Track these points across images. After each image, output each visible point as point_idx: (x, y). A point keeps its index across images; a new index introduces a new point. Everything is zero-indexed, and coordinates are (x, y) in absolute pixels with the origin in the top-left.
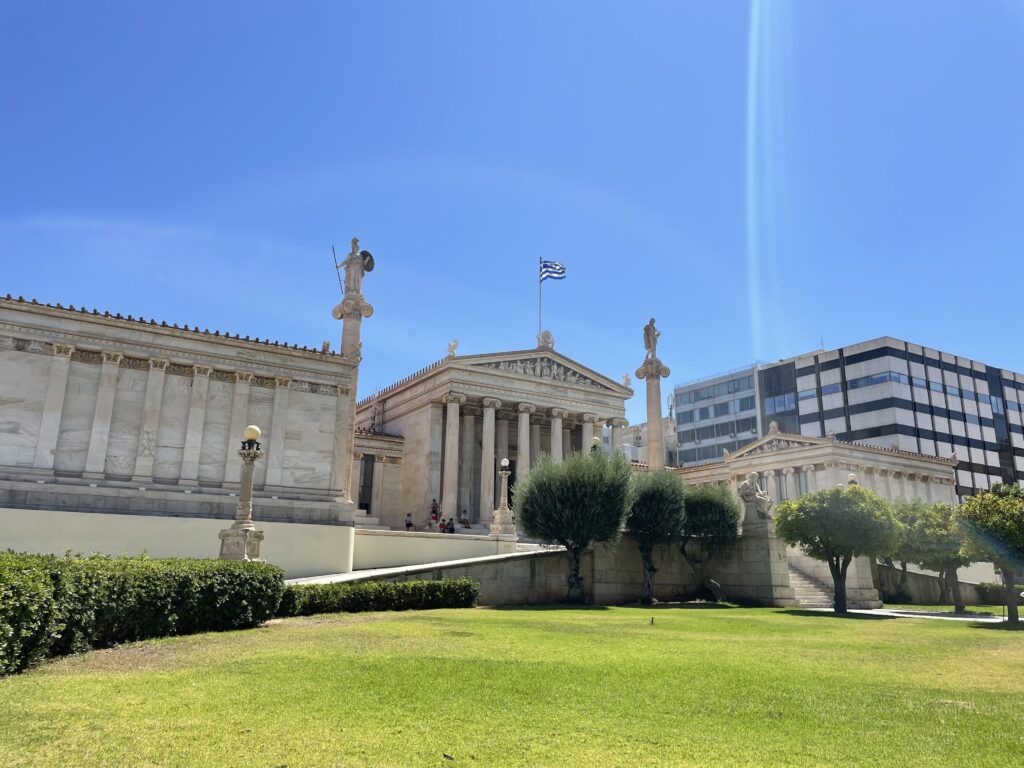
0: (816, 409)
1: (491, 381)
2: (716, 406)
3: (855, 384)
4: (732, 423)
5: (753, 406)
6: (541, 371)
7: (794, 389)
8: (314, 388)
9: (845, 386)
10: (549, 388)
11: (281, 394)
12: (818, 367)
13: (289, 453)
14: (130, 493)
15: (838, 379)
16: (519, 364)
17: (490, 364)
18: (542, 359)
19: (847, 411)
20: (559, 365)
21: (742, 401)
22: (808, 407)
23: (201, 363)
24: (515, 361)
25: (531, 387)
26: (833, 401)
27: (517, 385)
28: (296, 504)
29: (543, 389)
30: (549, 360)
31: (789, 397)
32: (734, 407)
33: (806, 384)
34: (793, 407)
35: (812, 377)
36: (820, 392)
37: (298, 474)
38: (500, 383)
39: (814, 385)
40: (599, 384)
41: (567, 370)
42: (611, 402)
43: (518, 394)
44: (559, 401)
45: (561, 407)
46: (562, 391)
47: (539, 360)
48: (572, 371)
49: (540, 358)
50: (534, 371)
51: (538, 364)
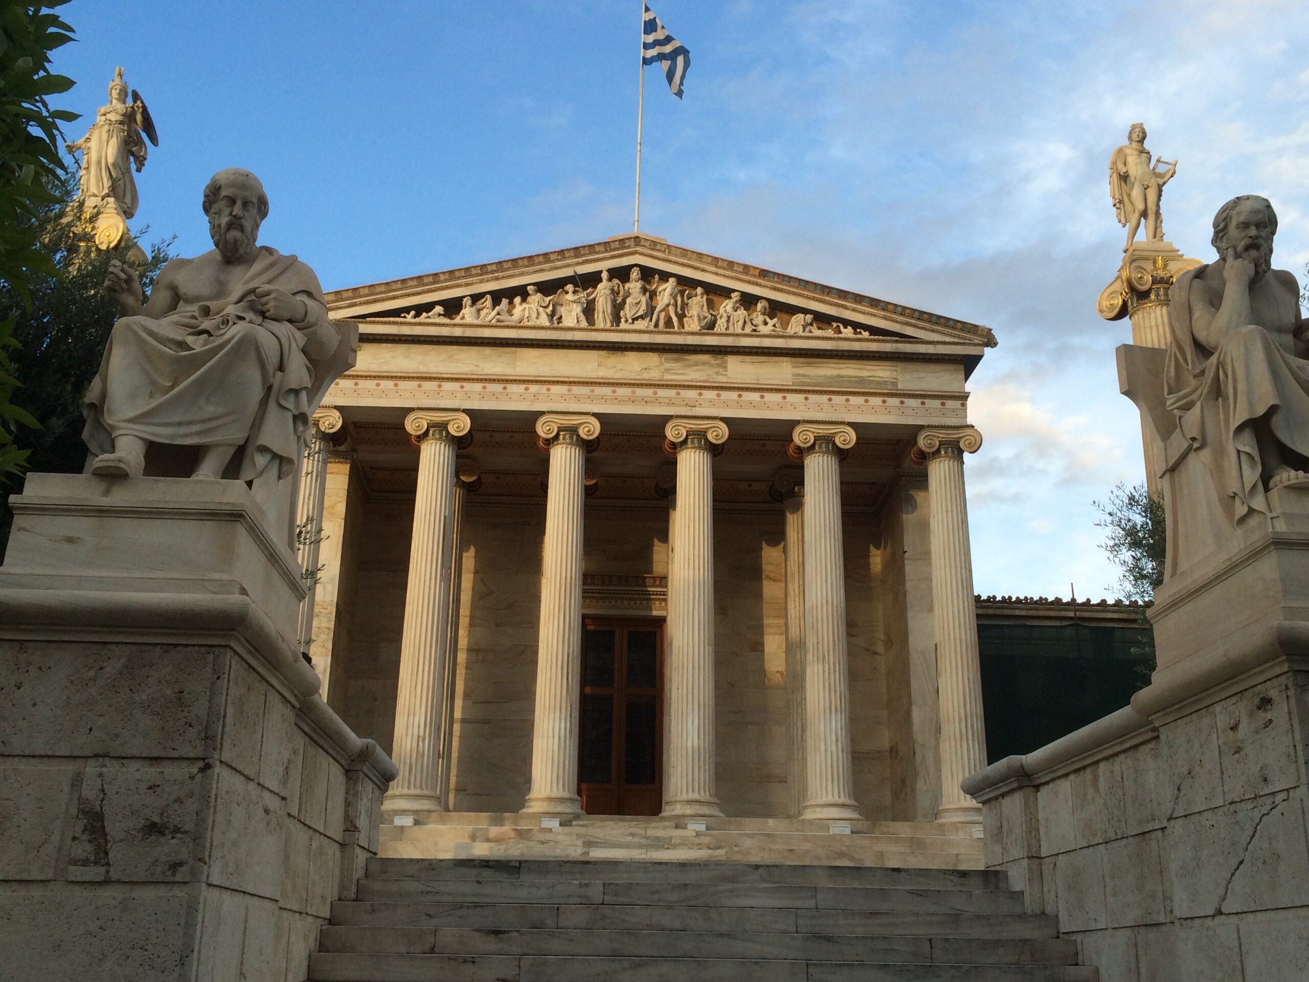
1: (434, 361)
6: (617, 308)
10: (653, 359)
17: (427, 307)
18: (621, 274)
20: (686, 283)
25: (587, 364)
27: (529, 363)
30: (647, 274)
40: (847, 323)
41: (715, 292)
42: (908, 376)
43: (534, 388)
44: (692, 394)
45: (699, 412)
46: (704, 364)
47: (605, 275)
48: (735, 296)
49: (609, 271)
50: (589, 311)
51: (603, 288)
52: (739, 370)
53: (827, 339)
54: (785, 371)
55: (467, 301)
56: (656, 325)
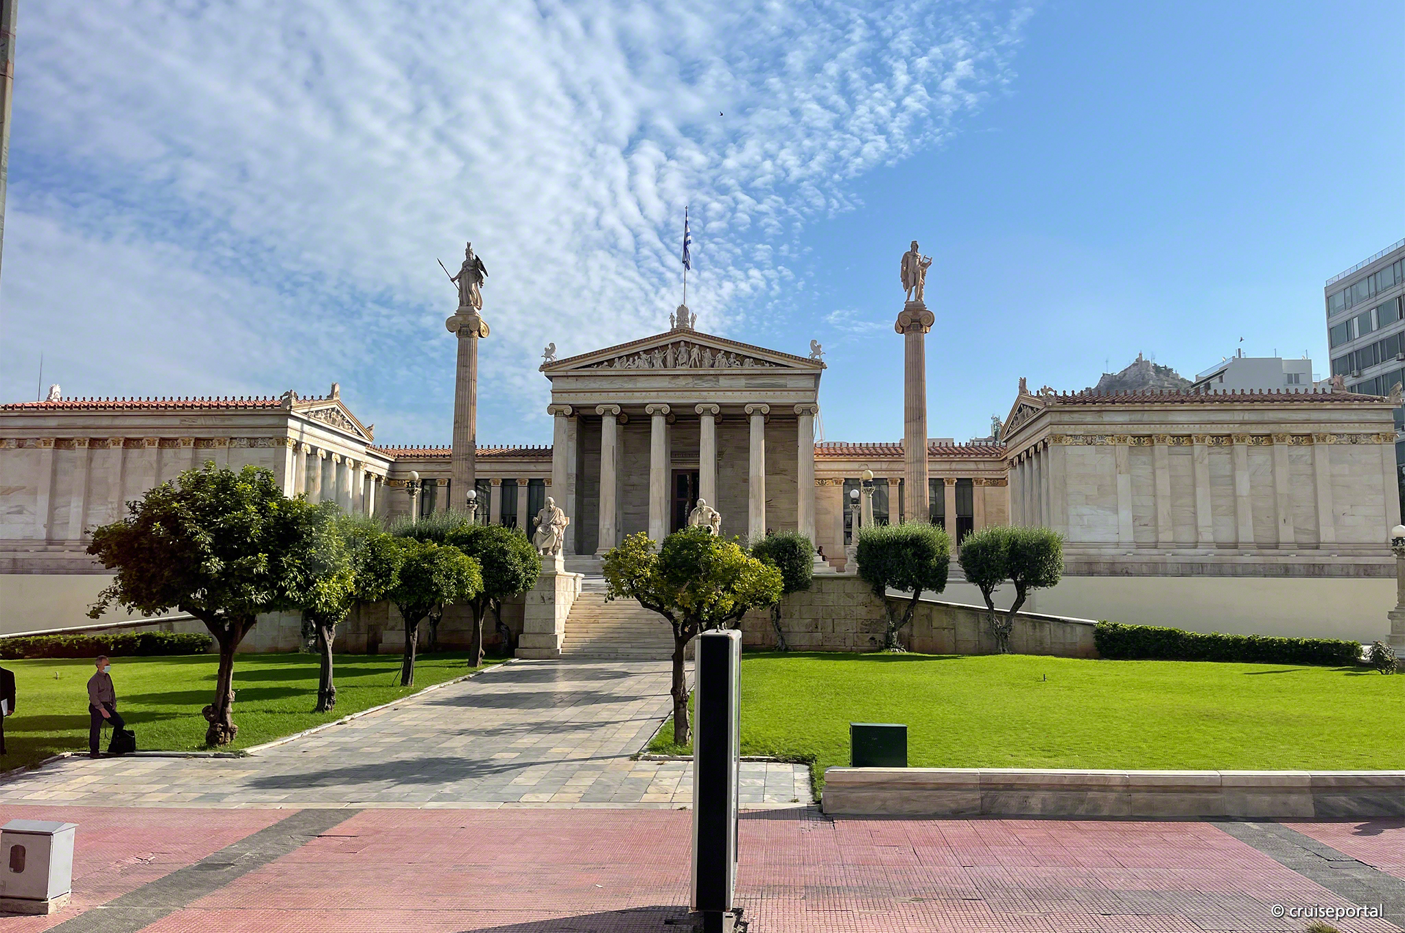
1: (605, 384)
6: (675, 359)
8: (253, 443)
10: (690, 380)
16: (644, 356)
17: (602, 362)
18: (676, 345)
20: (702, 347)
23: (149, 435)
24: (638, 353)
25: (664, 383)
27: (642, 384)
29: (681, 382)
30: (686, 344)
38: (618, 384)
41: (714, 351)
42: (791, 382)
43: (644, 393)
44: (705, 393)
45: (709, 400)
46: (710, 380)
47: (670, 346)
48: (723, 352)
49: (672, 344)
50: (664, 361)
51: (669, 352)
52: (723, 382)
53: (758, 369)
54: (742, 382)
55: (616, 360)
56: (691, 367)
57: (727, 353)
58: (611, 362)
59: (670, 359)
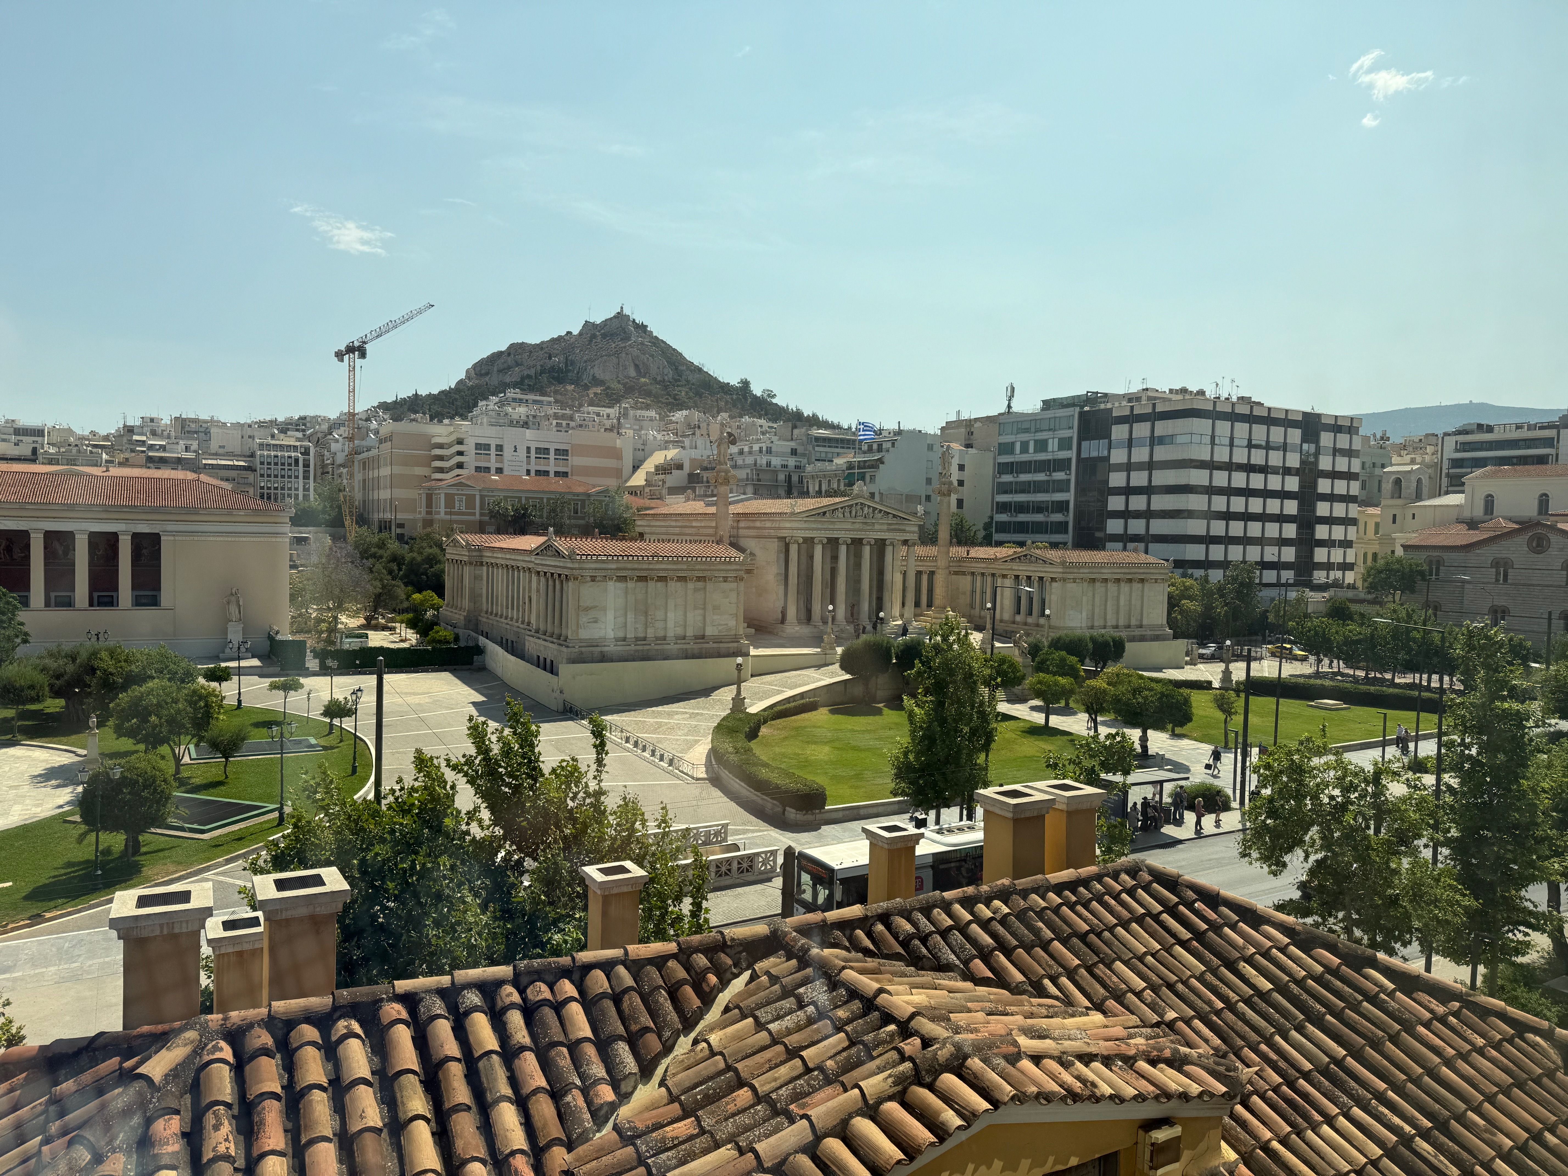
0: (1124, 460)
1: (820, 526)
2: (1036, 441)
3: (1162, 440)
4: (1049, 461)
5: (1070, 448)
6: (856, 513)
7: (1108, 436)
8: (725, 579)
9: (1154, 441)
10: (861, 525)
11: (710, 586)
12: (1131, 419)
13: (715, 617)
14: (648, 647)
15: (1148, 433)
16: (840, 510)
18: (856, 504)
19: (1150, 466)
20: (869, 507)
21: (1061, 440)
22: (1118, 456)
23: (671, 573)
26: (1141, 455)
27: (838, 526)
28: (722, 645)
29: (857, 526)
30: (861, 504)
31: (1104, 442)
32: (1053, 445)
33: (1119, 432)
34: (1106, 453)
35: (1126, 427)
36: (1130, 443)
37: (720, 628)
38: (826, 526)
39: (1127, 436)
40: (899, 517)
41: (875, 509)
42: (908, 528)
43: (839, 532)
44: (868, 533)
45: (869, 537)
46: (870, 525)
47: (854, 505)
51: (854, 508)
52: (877, 527)
53: (895, 521)
54: (885, 527)
57: (880, 511)
58: (824, 513)
59: (854, 513)
